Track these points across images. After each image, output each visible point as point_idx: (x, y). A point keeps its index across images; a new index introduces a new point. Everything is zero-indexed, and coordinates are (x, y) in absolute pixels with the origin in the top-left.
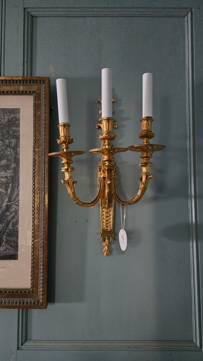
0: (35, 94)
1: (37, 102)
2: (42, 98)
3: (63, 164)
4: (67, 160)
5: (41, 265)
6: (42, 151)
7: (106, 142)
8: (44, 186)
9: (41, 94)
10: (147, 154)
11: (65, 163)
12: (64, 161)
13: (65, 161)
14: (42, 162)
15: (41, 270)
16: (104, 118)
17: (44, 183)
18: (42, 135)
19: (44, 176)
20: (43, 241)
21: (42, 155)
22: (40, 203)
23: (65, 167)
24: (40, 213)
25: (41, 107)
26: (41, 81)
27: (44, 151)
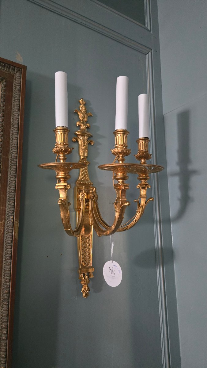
0: (5, 82)
1: (7, 93)
2: (14, 90)
3: (59, 178)
4: (65, 174)
5: (4, 328)
6: (11, 160)
7: (120, 157)
8: (12, 209)
9: (14, 85)
10: (145, 175)
11: (62, 177)
12: (61, 175)
13: (63, 175)
14: (10, 174)
15: (3, 335)
16: (119, 130)
17: (13, 204)
18: (12, 138)
19: (13, 194)
20: (8, 289)
21: (12, 164)
22: (5, 233)
23: (61, 183)
24: (4, 248)
25: (13, 101)
26: (16, 68)
27: (15, 160)
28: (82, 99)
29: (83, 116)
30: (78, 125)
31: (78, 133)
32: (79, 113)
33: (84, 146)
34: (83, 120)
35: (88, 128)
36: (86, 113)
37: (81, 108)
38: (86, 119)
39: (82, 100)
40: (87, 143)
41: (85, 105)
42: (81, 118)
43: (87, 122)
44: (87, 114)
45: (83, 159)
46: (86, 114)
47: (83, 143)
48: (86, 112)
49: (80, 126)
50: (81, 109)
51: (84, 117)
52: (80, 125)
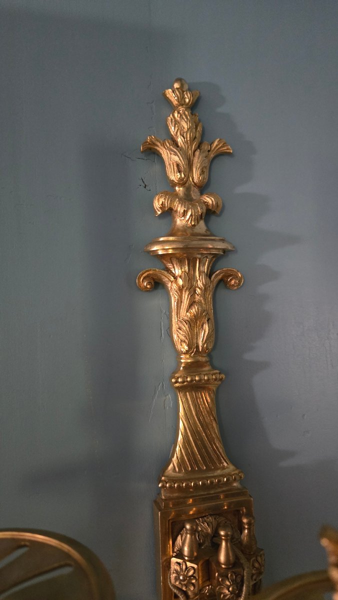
28: (179, 80)
29: (182, 163)
30: (159, 213)
31: (160, 253)
32: (164, 153)
33: (191, 306)
34: (182, 183)
35: (209, 214)
36: (199, 147)
37: (176, 123)
38: (196, 176)
39: (176, 85)
40: (205, 289)
41: (193, 108)
42: (174, 177)
43: (203, 188)
44: (205, 147)
45: (188, 367)
46: (197, 153)
47: (186, 296)
48: (200, 140)
49: (169, 213)
50: (172, 130)
51: (190, 164)
52: (171, 209)
